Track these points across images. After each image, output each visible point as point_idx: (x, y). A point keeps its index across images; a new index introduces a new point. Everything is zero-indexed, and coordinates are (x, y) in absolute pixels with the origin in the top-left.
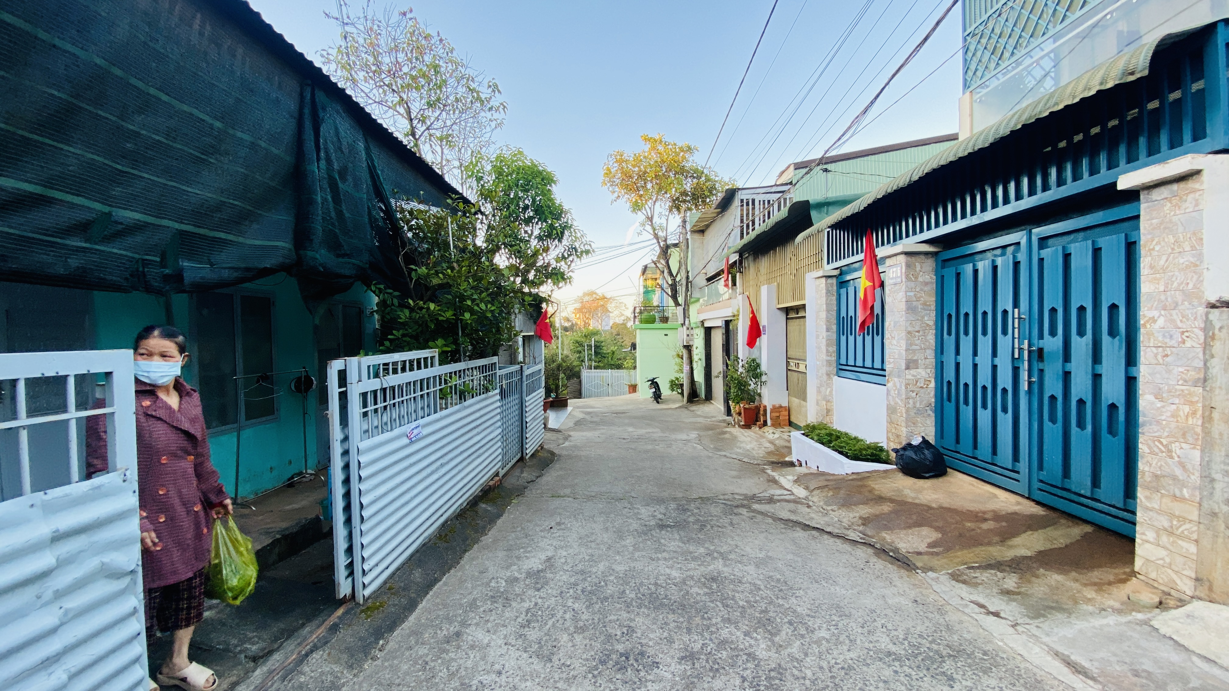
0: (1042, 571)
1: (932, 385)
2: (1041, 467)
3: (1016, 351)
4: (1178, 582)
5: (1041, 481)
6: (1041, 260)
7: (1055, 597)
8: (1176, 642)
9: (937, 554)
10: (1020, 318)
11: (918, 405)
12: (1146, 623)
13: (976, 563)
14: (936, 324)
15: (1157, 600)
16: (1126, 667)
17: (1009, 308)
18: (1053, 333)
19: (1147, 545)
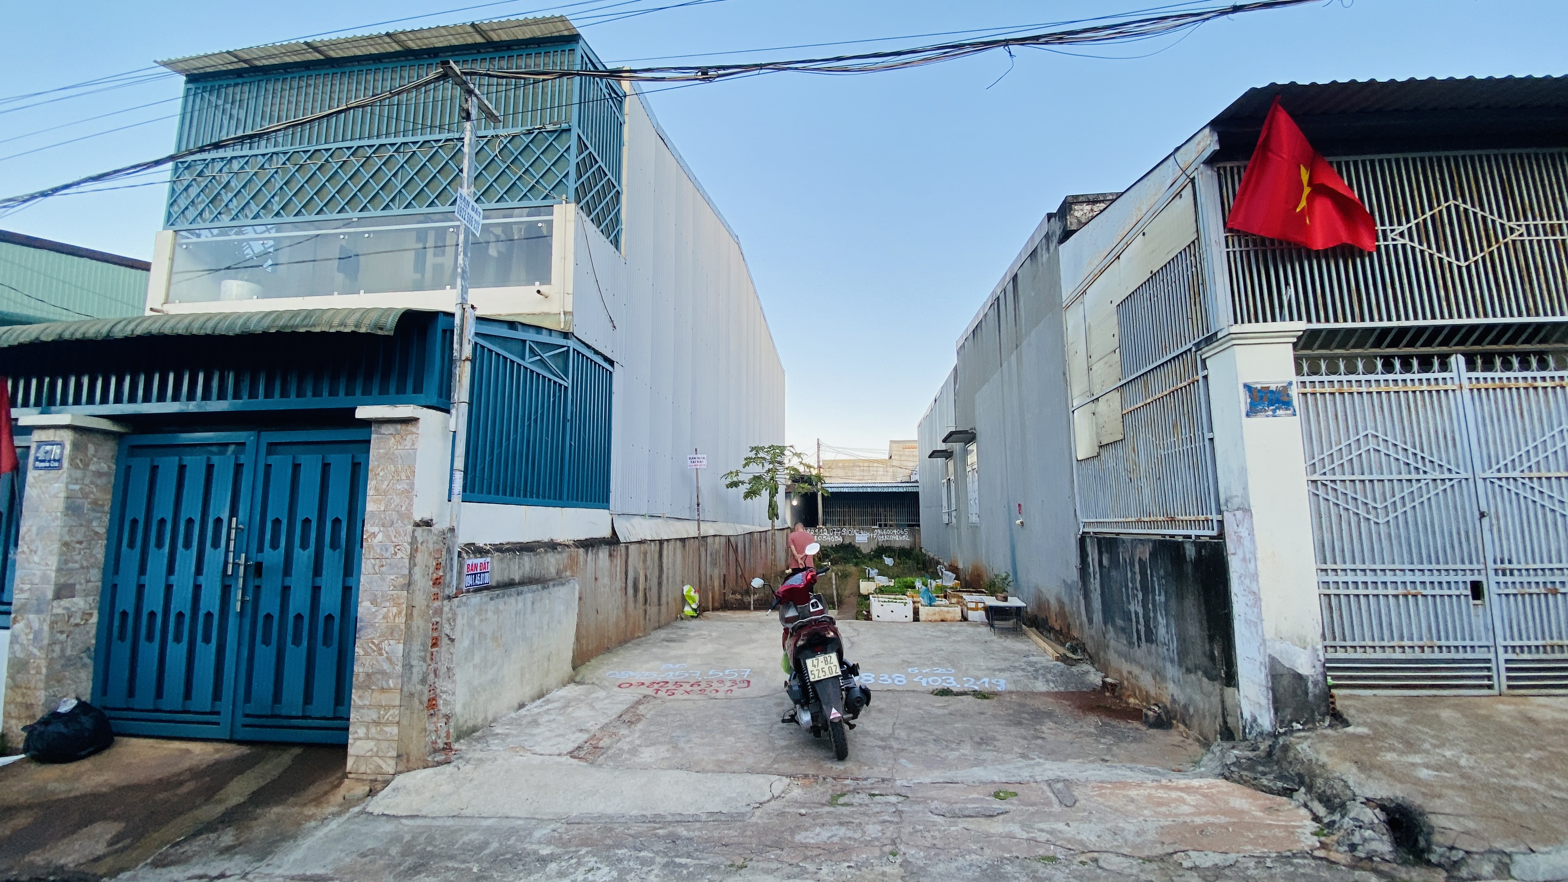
0: (259, 811)
1: (94, 619)
2: (248, 699)
3: (230, 567)
4: (384, 766)
5: (247, 716)
6: (268, 467)
7: (279, 830)
8: (387, 815)
9: (125, 848)
10: (237, 528)
11: (69, 652)
12: (363, 812)
13: (182, 835)
14: (109, 531)
15: (368, 789)
16: (354, 856)
17: (225, 516)
18: (275, 545)
19: (358, 743)
